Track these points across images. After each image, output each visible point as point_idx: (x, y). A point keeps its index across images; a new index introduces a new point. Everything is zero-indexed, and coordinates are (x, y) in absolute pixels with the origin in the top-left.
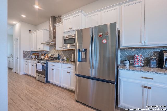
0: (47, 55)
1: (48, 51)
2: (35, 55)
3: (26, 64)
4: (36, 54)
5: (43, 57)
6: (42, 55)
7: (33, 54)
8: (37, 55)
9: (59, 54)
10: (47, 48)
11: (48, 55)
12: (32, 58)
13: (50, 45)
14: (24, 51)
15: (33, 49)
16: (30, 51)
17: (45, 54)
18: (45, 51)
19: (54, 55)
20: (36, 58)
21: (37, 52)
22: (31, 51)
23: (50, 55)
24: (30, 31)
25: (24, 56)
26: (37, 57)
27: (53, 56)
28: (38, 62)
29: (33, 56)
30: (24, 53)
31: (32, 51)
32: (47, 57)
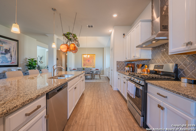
0: (146, 66)
1: (150, 60)
2: (130, 67)
3: (119, 79)
4: (130, 65)
5: (139, 71)
6: (138, 66)
7: (127, 65)
8: (132, 67)
9: (177, 65)
10: (147, 54)
11: (148, 67)
12: (126, 70)
13: (153, 47)
14: (117, 62)
15: (126, 58)
16: (123, 62)
17: (143, 65)
18: (144, 60)
19: (162, 67)
20: (130, 71)
21: (132, 63)
22: (125, 62)
23: (152, 68)
24: (124, 34)
25: (117, 68)
26: (132, 70)
27: (160, 70)
28: (130, 80)
29: (127, 68)
30: (117, 64)
31: (127, 61)
32: (147, 70)
